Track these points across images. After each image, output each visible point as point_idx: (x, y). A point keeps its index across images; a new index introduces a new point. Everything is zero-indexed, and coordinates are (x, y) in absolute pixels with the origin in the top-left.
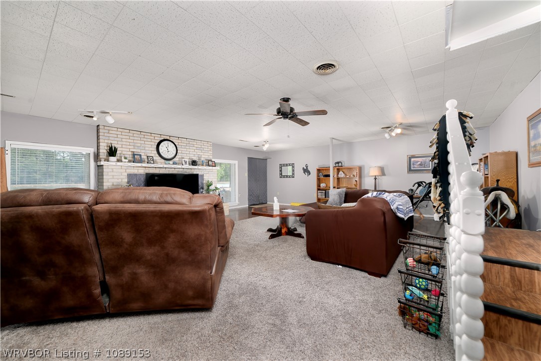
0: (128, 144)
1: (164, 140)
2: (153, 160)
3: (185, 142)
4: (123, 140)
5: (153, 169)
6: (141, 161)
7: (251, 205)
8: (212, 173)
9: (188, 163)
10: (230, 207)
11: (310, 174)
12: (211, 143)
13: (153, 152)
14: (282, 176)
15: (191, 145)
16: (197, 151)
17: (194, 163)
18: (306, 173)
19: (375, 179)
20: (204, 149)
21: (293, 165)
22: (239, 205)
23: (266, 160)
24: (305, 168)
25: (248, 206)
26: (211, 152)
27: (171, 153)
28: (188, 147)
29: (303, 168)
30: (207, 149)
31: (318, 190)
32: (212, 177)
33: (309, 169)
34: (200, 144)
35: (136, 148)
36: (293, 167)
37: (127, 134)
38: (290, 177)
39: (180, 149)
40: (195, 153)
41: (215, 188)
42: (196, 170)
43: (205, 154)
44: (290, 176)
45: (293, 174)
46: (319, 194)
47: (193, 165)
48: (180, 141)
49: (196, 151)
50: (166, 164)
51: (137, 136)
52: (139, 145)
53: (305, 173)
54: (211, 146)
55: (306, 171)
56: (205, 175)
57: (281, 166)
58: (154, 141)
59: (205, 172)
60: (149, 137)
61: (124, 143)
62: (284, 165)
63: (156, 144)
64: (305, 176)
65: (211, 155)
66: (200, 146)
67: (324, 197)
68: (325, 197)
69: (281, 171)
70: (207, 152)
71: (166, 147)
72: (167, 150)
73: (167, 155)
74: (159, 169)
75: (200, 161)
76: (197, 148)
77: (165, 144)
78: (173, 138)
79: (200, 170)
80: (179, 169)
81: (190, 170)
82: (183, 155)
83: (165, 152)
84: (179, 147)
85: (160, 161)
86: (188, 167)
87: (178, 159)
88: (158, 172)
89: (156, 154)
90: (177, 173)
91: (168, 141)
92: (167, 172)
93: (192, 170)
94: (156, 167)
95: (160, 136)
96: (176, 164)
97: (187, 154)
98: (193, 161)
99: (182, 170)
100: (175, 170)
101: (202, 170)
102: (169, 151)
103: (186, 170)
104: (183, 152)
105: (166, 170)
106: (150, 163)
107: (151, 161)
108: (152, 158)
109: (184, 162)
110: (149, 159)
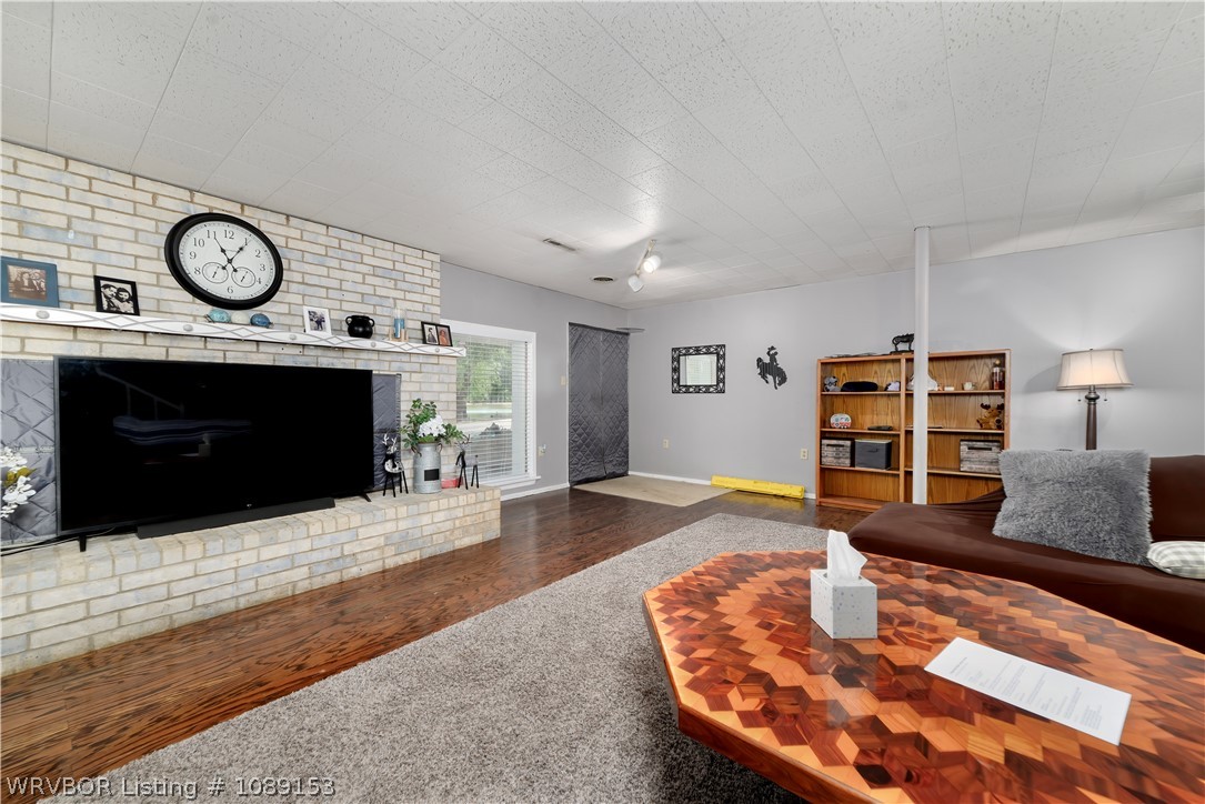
1: (211, 217)
2: (133, 298)
3: (322, 240)
5: (126, 338)
6: (47, 298)
7: (579, 483)
8: (436, 368)
9: (327, 324)
10: (503, 493)
11: (783, 379)
12: (437, 258)
14: (679, 387)
15: (350, 256)
16: (377, 281)
17: (360, 326)
18: (770, 378)
19: (1092, 400)
20: (408, 277)
21: (719, 352)
22: (538, 483)
23: (627, 334)
24: (767, 360)
25: (568, 485)
26: (437, 293)
27: (249, 278)
28: (335, 263)
29: (759, 360)
30: (417, 279)
31: (824, 435)
32: (436, 387)
33: (781, 362)
34: (389, 255)
35: (37, 233)
36: (721, 357)
38: (707, 391)
39: (294, 265)
40: (368, 290)
41: (443, 431)
42: (364, 355)
43: (409, 296)
44: (708, 387)
45: (721, 380)
46: (828, 452)
47: (353, 333)
48: (297, 234)
49: (369, 280)
50: (211, 320)
51: (43, 174)
52: (59, 222)
53: (764, 377)
54: (437, 267)
55: (770, 369)
56: (405, 376)
57: (678, 354)
58: (153, 212)
59: (407, 367)
60: (122, 192)
62: (688, 352)
63: (167, 229)
64: (767, 387)
65: (437, 301)
66: (389, 265)
67: (848, 462)
68: (853, 465)
69: (676, 370)
70: (420, 289)
71: (223, 251)
72: (224, 263)
73: (225, 285)
74: (166, 342)
75: (388, 321)
76: (376, 271)
77: (212, 235)
78: (260, 214)
79: (383, 357)
80: (282, 346)
81: (339, 354)
82: (310, 290)
83: (214, 268)
84: (289, 260)
85: (176, 307)
86: (325, 340)
87: (284, 309)
88: (163, 358)
89: (158, 274)
90: (269, 363)
91: (231, 225)
92: (214, 357)
93: (347, 354)
94: (145, 333)
95: (186, 195)
96: (267, 324)
97: (328, 288)
98: (353, 317)
99: (297, 351)
100: (258, 351)
101: (395, 357)
102: (235, 270)
103: (319, 352)
104: (308, 279)
105: (205, 348)
106: (108, 311)
107: (116, 302)
108: (128, 287)
109: (311, 320)
110: (108, 292)
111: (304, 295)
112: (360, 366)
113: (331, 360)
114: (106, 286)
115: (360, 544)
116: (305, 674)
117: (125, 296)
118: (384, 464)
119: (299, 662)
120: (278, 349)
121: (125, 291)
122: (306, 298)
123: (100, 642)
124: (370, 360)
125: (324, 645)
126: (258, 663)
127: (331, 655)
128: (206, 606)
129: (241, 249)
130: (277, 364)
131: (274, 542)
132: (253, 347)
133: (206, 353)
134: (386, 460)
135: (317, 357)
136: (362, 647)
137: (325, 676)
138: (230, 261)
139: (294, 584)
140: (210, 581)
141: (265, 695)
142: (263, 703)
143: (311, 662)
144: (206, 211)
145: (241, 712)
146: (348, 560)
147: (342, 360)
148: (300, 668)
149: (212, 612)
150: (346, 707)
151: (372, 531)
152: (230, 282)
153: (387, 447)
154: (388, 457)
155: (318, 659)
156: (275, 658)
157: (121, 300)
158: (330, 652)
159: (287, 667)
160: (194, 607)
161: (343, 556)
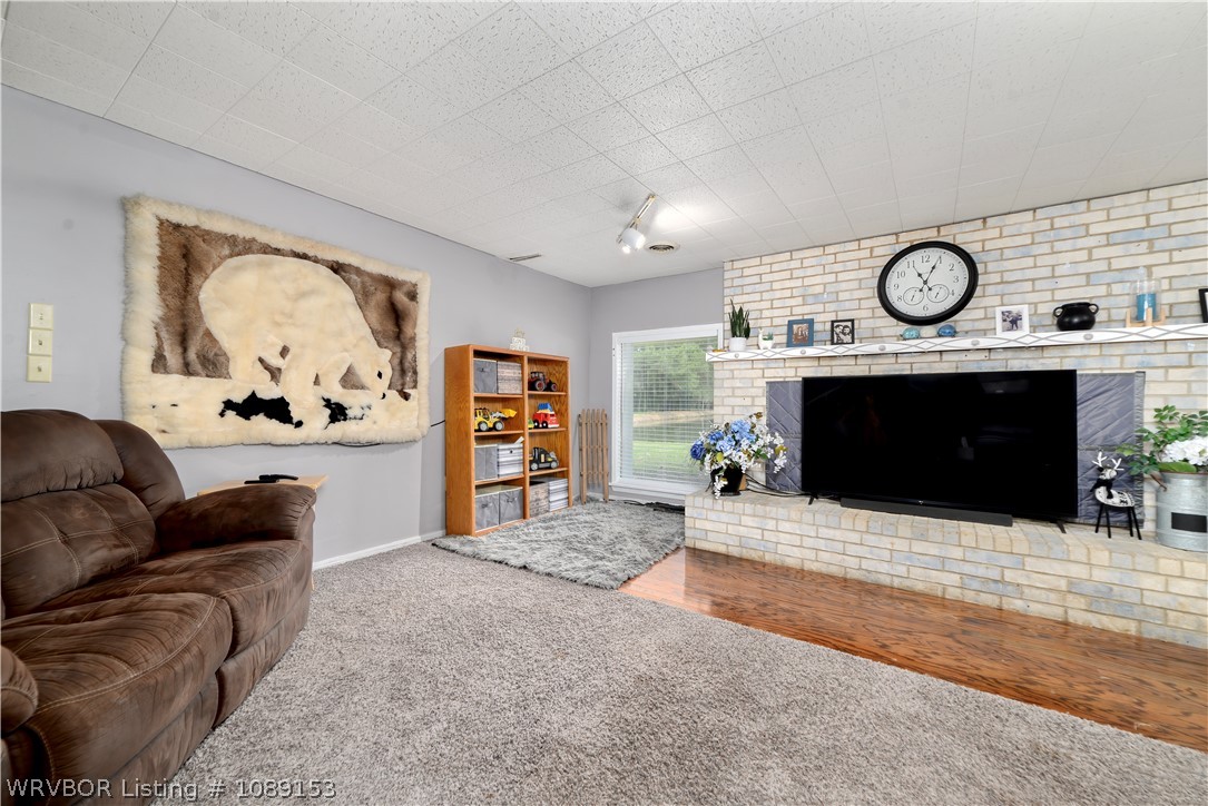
0: (788, 293)
1: (911, 249)
2: (852, 332)
3: (1027, 228)
4: (776, 286)
5: (845, 361)
6: (808, 341)
9: (1025, 322)
13: (865, 304)
15: (1068, 233)
16: (1114, 251)
17: (1076, 316)
27: (942, 293)
28: (1045, 248)
35: (810, 300)
37: (784, 265)
40: (1098, 266)
42: (1070, 351)
47: (1064, 325)
48: (995, 233)
49: (1100, 253)
51: (813, 261)
52: (819, 289)
56: (1153, 374)
58: (871, 263)
59: (1160, 360)
60: (852, 255)
61: (778, 294)
63: (879, 270)
66: (1138, 222)
71: (920, 275)
72: (921, 285)
73: (922, 305)
74: (869, 361)
75: (1127, 301)
76: (1109, 240)
77: (911, 265)
78: (955, 229)
79: (1106, 350)
80: (966, 353)
81: (1038, 353)
82: (1011, 288)
83: (911, 293)
84: (985, 263)
85: (885, 332)
86: (1015, 341)
87: (980, 314)
88: (867, 373)
89: (873, 309)
90: (952, 370)
91: (927, 250)
92: (903, 370)
93: (1046, 353)
94: (856, 356)
95: (892, 239)
96: (953, 334)
97: (1033, 280)
98: (1063, 307)
99: (982, 356)
100: (941, 361)
101: (1132, 348)
102: (930, 289)
103: (1009, 354)
104: (1007, 277)
105: (897, 362)
106: (837, 344)
107: (842, 336)
108: (849, 324)
109: (1005, 321)
110: (838, 330)
111: (1002, 296)
112: (1067, 366)
113: (1025, 362)
114: (838, 326)
115: (1028, 577)
116: (881, 652)
117: (847, 330)
118: (1093, 490)
119: (887, 642)
120: (962, 356)
121: (847, 327)
122: (1005, 297)
123: (808, 566)
124: (1085, 356)
125: (919, 644)
126: (864, 626)
127: (914, 653)
128: (869, 572)
129: (933, 268)
130: (960, 371)
131: (923, 538)
132: (936, 357)
133: (897, 366)
134: (1097, 486)
135: (1007, 360)
136: (946, 666)
137: (891, 663)
138: (925, 282)
139: (945, 588)
140: (871, 553)
141: (845, 646)
142: (837, 648)
143: (894, 649)
144: (908, 245)
145: (820, 644)
146: (1010, 588)
147: (1041, 361)
148: (884, 646)
149: (872, 578)
150: (878, 692)
151: (1044, 566)
152: (926, 301)
153: (1101, 469)
154: (1100, 483)
155: (903, 650)
156: (877, 631)
157: (844, 334)
158: (916, 651)
159: (876, 641)
160: (860, 569)
161: (1001, 581)
